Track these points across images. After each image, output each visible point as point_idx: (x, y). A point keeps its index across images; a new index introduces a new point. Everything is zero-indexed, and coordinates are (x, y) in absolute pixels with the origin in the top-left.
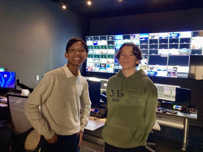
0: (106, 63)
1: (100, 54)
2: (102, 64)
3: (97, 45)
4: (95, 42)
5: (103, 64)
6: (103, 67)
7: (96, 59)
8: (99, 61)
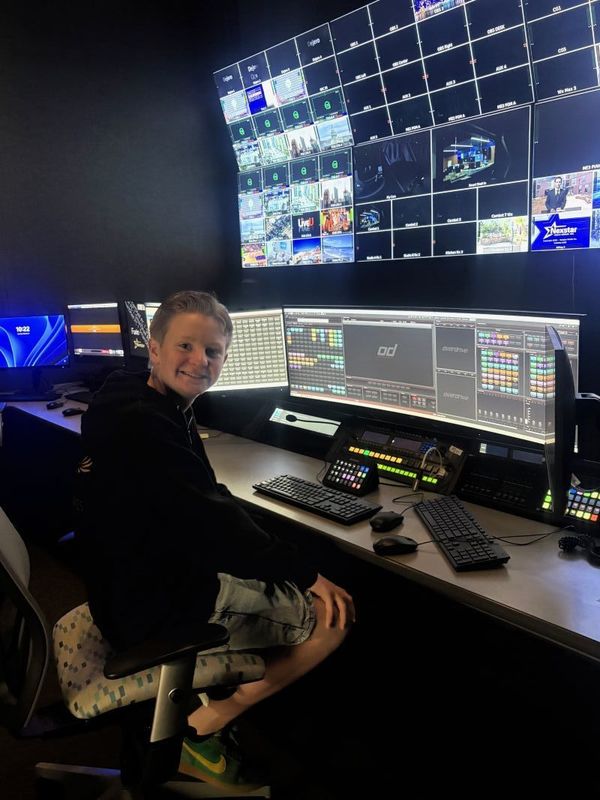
0: (319, 209)
1: (290, 158)
2: (299, 217)
3: (264, 110)
4: (255, 95)
5: (306, 216)
6: (306, 233)
7: (276, 190)
8: (288, 204)
